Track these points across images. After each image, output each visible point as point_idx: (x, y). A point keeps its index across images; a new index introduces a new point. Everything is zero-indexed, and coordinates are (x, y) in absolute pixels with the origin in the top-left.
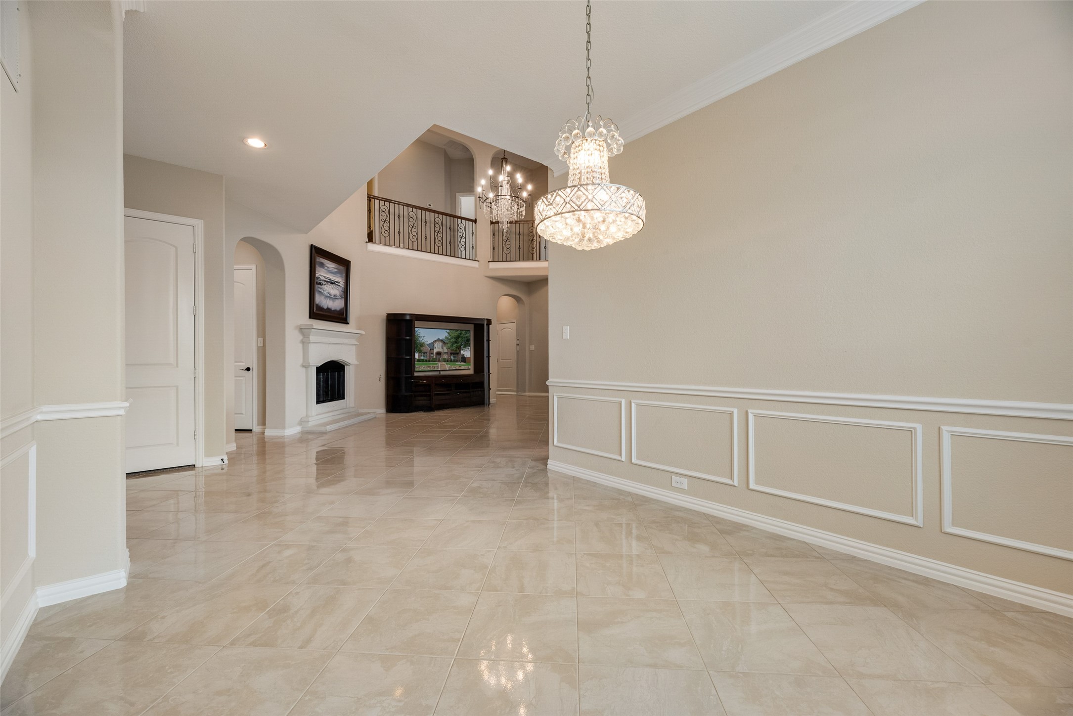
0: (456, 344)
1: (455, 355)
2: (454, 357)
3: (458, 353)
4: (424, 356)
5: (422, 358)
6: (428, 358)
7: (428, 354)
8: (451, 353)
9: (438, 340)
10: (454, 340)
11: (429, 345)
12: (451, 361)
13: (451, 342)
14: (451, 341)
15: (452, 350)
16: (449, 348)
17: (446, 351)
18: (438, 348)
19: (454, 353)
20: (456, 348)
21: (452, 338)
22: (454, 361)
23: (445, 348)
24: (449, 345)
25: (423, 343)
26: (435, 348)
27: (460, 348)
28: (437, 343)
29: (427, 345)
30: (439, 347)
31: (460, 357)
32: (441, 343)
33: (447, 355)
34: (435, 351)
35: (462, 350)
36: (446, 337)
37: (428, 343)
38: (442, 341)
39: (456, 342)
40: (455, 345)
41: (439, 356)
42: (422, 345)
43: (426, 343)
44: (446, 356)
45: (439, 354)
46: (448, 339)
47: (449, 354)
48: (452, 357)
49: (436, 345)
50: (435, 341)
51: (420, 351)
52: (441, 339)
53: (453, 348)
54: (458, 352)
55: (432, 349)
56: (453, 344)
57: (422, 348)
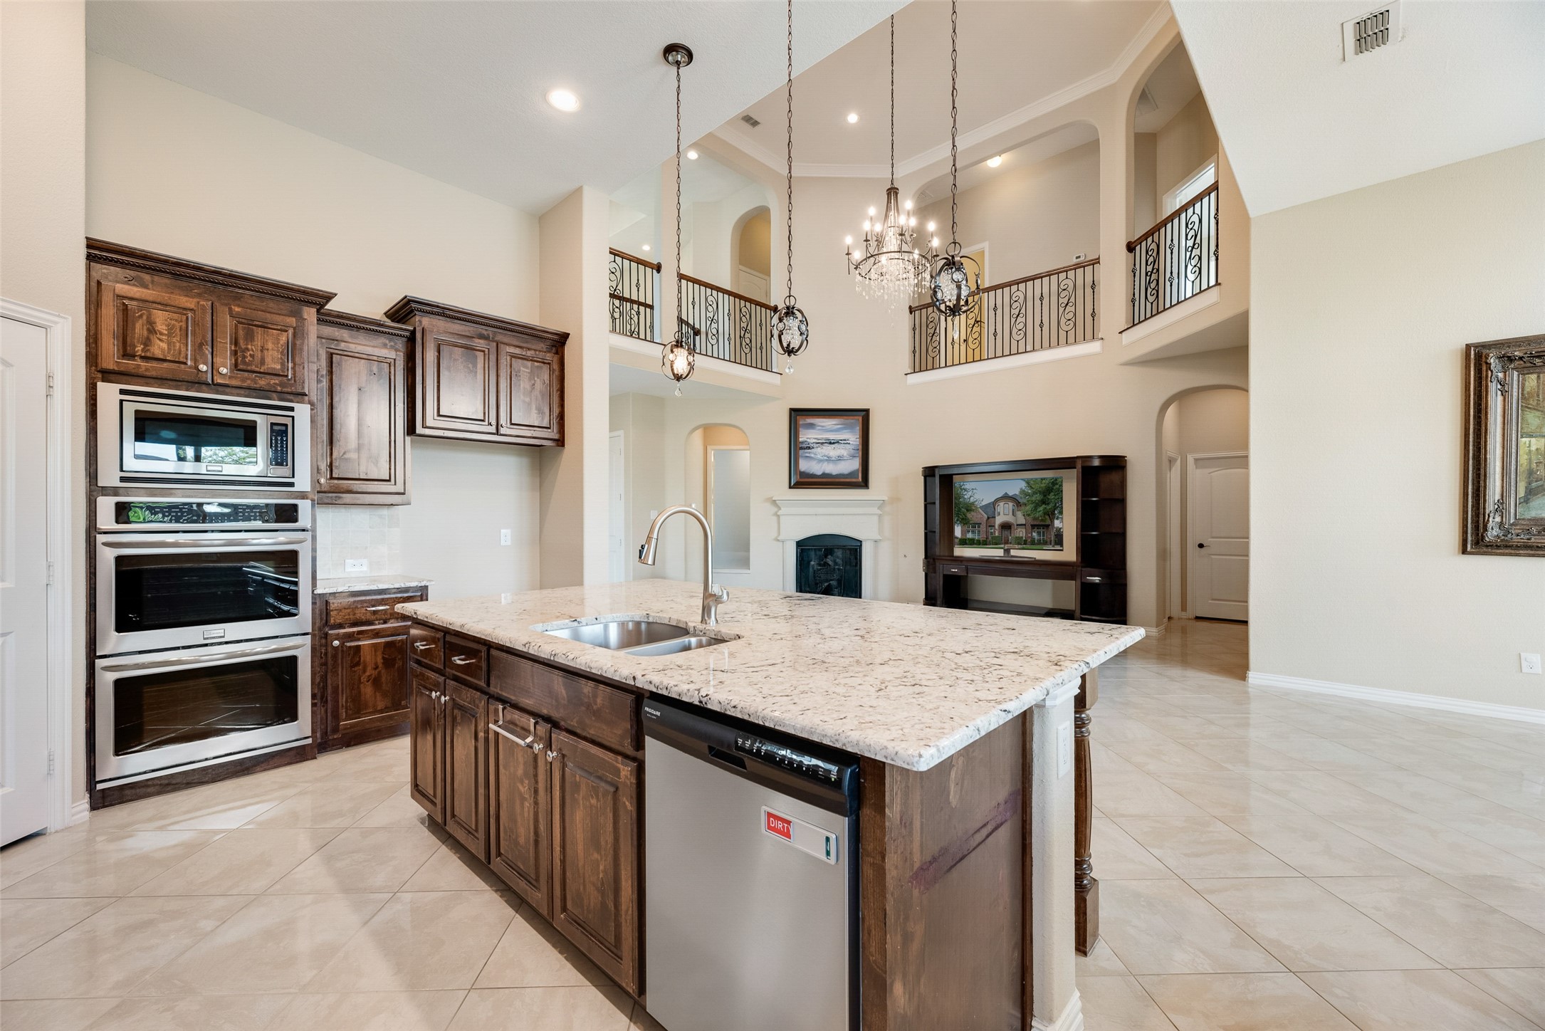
0: (1044, 506)
1: (1042, 531)
2: (1039, 533)
3: (1048, 526)
4: (973, 532)
5: (970, 536)
6: (982, 537)
7: (983, 528)
8: (1033, 526)
9: (1006, 497)
10: (1038, 497)
11: (985, 508)
12: (1033, 543)
13: (1033, 502)
14: (1034, 499)
15: (1035, 519)
16: (1029, 515)
17: (1022, 520)
18: (1004, 514)
19: (1038, 526)
20: (1045, 514)
21: (1034, 493)
22: (1039, 543)
23: (1019, 514)
24: (1029, 508)
25: (973, 504)
26: (999, 514)
27: (1053, 513)
28: (1002, 504)
29: (981, 507)
30: (1006, 512)
31: (1053, 534)
32: (1011, 504)
33: (1024, 531)
34: (999, 520)
35: (1057, 519)
36: (1022, 491)
37: (984, 503)
38: (1012, 499)
39: (1043, 502)
40: (1041, 508)
41: (1006, 533)
42: (970, 507)
43: (979, 504)
44: (1021, 533)
45: (1006, 526)
46: (1026, 494)
47: (1029, 527)
48: (1035, 534)
49: (1001, 507)
50: (997, 500)
51: (965, 521)
52: (1011, 494)
53: (1037, 515)
54: (1048, 522)
55: (991, 517)
56: (1037, 505)
57: (969, 515)
